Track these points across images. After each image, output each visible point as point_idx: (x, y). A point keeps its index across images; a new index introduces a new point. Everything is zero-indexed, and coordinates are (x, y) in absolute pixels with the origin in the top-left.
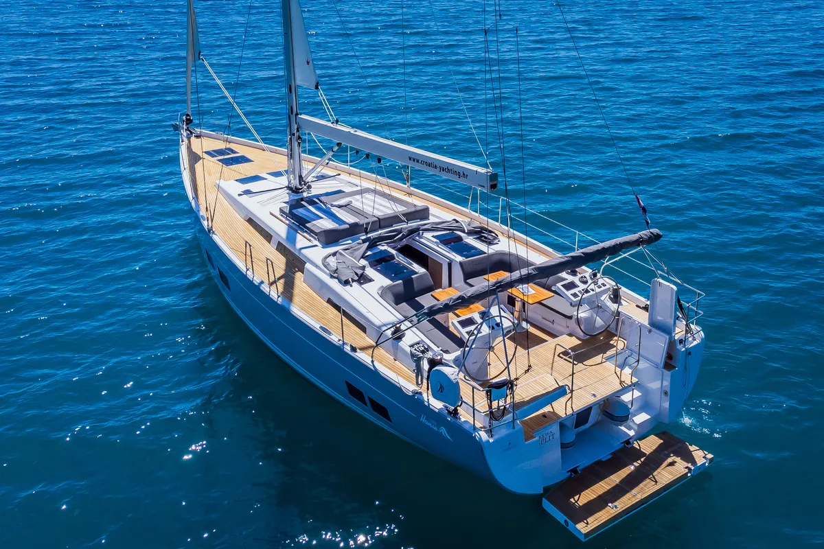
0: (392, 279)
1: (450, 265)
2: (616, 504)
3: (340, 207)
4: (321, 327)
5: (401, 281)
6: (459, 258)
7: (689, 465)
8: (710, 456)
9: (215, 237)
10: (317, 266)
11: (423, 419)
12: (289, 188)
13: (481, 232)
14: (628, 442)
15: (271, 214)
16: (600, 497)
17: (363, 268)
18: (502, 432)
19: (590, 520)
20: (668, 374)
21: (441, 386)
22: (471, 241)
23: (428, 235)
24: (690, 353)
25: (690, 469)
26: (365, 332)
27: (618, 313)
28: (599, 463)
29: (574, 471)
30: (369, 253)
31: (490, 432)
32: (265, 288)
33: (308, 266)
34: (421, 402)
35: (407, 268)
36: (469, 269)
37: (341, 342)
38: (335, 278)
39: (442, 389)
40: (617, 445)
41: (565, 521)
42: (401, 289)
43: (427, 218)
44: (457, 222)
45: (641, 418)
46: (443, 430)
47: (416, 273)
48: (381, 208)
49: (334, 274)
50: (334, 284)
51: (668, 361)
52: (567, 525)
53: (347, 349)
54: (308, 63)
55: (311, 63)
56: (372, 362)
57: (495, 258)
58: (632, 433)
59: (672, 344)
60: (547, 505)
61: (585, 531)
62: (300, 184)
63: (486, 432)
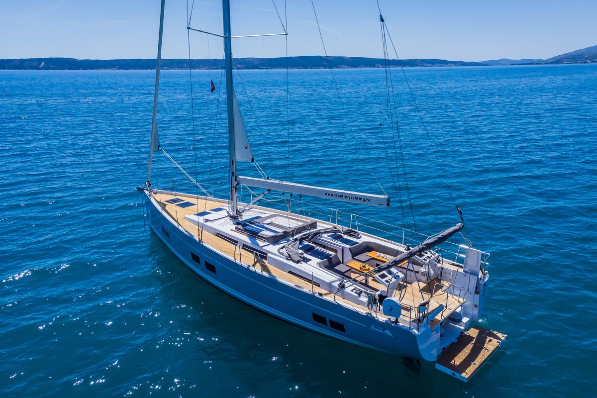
0: (320, 258)
1: (343, 250)
2: (474, 362)
3: (268, 224)
4: (295, 285)
5: (326, 259)
6: (348, 246)
7: (499, 341)
8: (506, 336)
9: (205, 244)
10: (276, 255)
11: (373, 327)
12: (231, 217)
13: (350, 232)
14: (462, 333)
15: (232, 230)
16: (464, 360)
17: (302, 254)
18: (422, 330)
19: (467, 371)
20: (477, 296)
21: (391, 308)
22: (346, 237)
23: (325, 235)
24: (485, 285)
25: (499, 342)
26: (319, 286)
27: (442, 268)
28: (453, 344)
29: (444, 349)
30: (300, 246)
31: (418, 330)
32: (252, 269)
33: (269, 255)
34: (373, 318)
35: (325, 253)
36: (354, 251)
37: (311, 292)
38: (290, 260)
39: (391, 309)
40: (458, 334)
41: (453, 373)
42: (327, 263)
43: (316, 228)
44: (336, 228)
45: (465, 320)
46: (388, 332)
47: (331, 255)
48: (292, 224)
49: (289, 257)
50: (290, 263)
51: (477, 290)
52: (455, 375)
53: (317, 295)
54: (246, 148)
55: (249, 148)
56: (335, 300)
57: (365, 245)
58: (462, 328)
59: (478, 280)
60: (438, 367)
61: (467, 377)
62: (237, 214)
63: (416, 329)
